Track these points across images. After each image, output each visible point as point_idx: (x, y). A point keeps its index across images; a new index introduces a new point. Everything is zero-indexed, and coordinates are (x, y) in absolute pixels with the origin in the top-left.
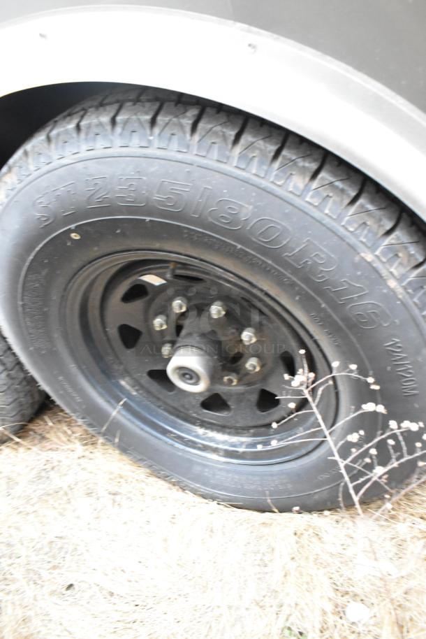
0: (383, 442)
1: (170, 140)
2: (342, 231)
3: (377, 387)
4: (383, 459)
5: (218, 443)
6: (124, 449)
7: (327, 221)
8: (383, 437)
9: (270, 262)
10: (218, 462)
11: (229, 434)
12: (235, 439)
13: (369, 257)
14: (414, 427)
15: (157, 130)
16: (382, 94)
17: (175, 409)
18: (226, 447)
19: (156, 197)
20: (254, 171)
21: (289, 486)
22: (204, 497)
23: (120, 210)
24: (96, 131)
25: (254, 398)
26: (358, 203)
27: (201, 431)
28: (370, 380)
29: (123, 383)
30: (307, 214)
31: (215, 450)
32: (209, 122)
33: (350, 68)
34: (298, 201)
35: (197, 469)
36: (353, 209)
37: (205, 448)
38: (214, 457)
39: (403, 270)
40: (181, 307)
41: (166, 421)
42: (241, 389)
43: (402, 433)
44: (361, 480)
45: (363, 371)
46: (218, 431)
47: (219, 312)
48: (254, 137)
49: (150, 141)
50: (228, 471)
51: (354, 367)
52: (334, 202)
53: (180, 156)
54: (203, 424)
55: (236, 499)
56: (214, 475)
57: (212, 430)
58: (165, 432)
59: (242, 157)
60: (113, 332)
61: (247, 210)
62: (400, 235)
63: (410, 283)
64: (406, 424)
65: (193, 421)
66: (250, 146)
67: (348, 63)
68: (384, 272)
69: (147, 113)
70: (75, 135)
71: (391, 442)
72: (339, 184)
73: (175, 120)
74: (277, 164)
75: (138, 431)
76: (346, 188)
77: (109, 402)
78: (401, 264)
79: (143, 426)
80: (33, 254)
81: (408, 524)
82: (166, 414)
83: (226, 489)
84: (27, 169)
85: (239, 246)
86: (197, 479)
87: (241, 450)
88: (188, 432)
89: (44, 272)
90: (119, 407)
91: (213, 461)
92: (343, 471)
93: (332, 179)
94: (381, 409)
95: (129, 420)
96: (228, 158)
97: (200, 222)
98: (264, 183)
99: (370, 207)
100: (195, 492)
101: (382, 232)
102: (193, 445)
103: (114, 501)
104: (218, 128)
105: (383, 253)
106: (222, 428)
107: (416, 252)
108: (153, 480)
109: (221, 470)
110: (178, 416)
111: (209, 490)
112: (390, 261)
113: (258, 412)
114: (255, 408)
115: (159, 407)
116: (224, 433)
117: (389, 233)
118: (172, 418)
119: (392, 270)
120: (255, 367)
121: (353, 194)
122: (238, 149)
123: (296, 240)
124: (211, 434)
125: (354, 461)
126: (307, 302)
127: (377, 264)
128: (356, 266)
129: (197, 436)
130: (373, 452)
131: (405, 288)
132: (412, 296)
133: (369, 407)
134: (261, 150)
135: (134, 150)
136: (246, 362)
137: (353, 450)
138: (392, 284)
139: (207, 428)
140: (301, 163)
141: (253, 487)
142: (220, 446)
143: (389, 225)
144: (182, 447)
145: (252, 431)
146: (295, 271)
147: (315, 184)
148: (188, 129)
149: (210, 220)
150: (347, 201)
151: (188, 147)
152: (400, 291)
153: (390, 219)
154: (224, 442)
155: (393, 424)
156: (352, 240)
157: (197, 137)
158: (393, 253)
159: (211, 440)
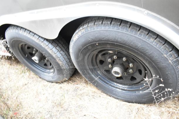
0: (164, 93)
1: (124, 29)
2: (160, 50)
3: (163, 81)
4: (164, 97)
5: (120, 87)
6: (97, 86)
7: (157, 48)
8: (164, 92)
9: (143, 55)
10: (120, 91)
11: (122, 85)
12: (124, 86)
13: (166, 56)
14: (171, 90)
15: (121, 26)
16: (173, 25)
17: (110, 78)
18: (122, 88)
19: (119, 40)
20: (142, 37)
21: (137, 98)
22: (115, 98)
23: (110, 41)
24: (106, 25)
25: (130, 78)
26: (157, 39)
27: (116, 84)
28: (161, 79)
29: (98, 72)
30: (153, 47)
31: (119, 88)
32: (133, 26)
33: (167, 20)
34: (151, 44)
35: (114, 92)
36: (163, 46)
37: (117, 88)
38: (119, 90)
39: (172, 59)
40: (116, 58)
41: (107, 81)
42: (127, 75)
43: (168, 91)
44: (158, 100)
45: (160, 77)
46: (120, 84)
47: (125, 59)
48: (143, 30)
49: (119, 29)
50: (122, 93)
51: (158, 76)
52: (159, 45)
53: (126, 32)
54: (116, 82)
55: (123, 100)
56: (118, 94)
57: (118, 84)
58: (107, 83)
59: (140, 34)
60: (98, 61)
61: (139, 45)
62: (173, 52)
63: (174, 61)
64: (169, 89)
65: (114, 81)
66: (142, 32)
67: (167, 19)
68: (168, 59)
69: (119, 23)
70: (101, 25)
71: (166, 93)
72: (161, 41)
73: (125, 25)
74: (147, 36)
75: (101, 83)
76: (162, 42)
77: (95, 76)
78: (172, 57)
79: (102, 82)
80: (86, 46)
81: (165, 108)
82: (107, 79)
83: (121, 97)
84: (88, 30)
85: (136, 51)
86: (114, 94)
87: (126, 89)
88: (113, 84)
89: (87, 50)
90: (98, 78)
91: (118, 91)
92: (155, 98)
93: (159, 40)
94: (163, 85)
95: (99, 80)
96: (137, 34)
97: (128, 46)
98: (144, 40)
99: (167, 46)
100: (113, 97)
101: (169, 51)
102: (114, 87)
103: (93, 97)
104: (135, 28)
105: (169, 55)
106: (121, 84)
107: (176, 55)
108: (102, 93)
109: (120, 93)
110: (110, 80)
111: (117, 97)
112: (170, 57)
113: (130, 81)
114: (130, 80)
115: (106, 78)
116: (121, 85)
117: (171, 51)
118: (109, 80)
119: (170, 59)
120: (131, 72)
121: (164, 43)
122: (139, 32)
123: (150, 51)
124: (118, 85)
125: (157, 96)
126: (150, 63)
127: (167, 57)
128: (162, 57)
129: (115, 85)
130: (162, 95)
131: (173, 62)
132: (174, 64)
133: (161, 85)
134: (144, 33)
135: (115, 30)
136: (129, 70)
137: (157, 94)
138: (170, 61)
139: (117, 83)
140: (153, 36)
141: (128, 97)
142: (120, 88)
143: (171, 50)
144: (111, 87)
145: (128, 85)
146: (148, 57)
147: (155, 41)
148: (128, 27)
149: (131, 45)
150: (162, 44)
151: (128, 31)
152: (171, 63)
153: (171, 48)
154: (121, 87)
155: (166, 89)
156: (162, 52)
157: (130, 29)
158: (171, 55)
159: (118, 86)
